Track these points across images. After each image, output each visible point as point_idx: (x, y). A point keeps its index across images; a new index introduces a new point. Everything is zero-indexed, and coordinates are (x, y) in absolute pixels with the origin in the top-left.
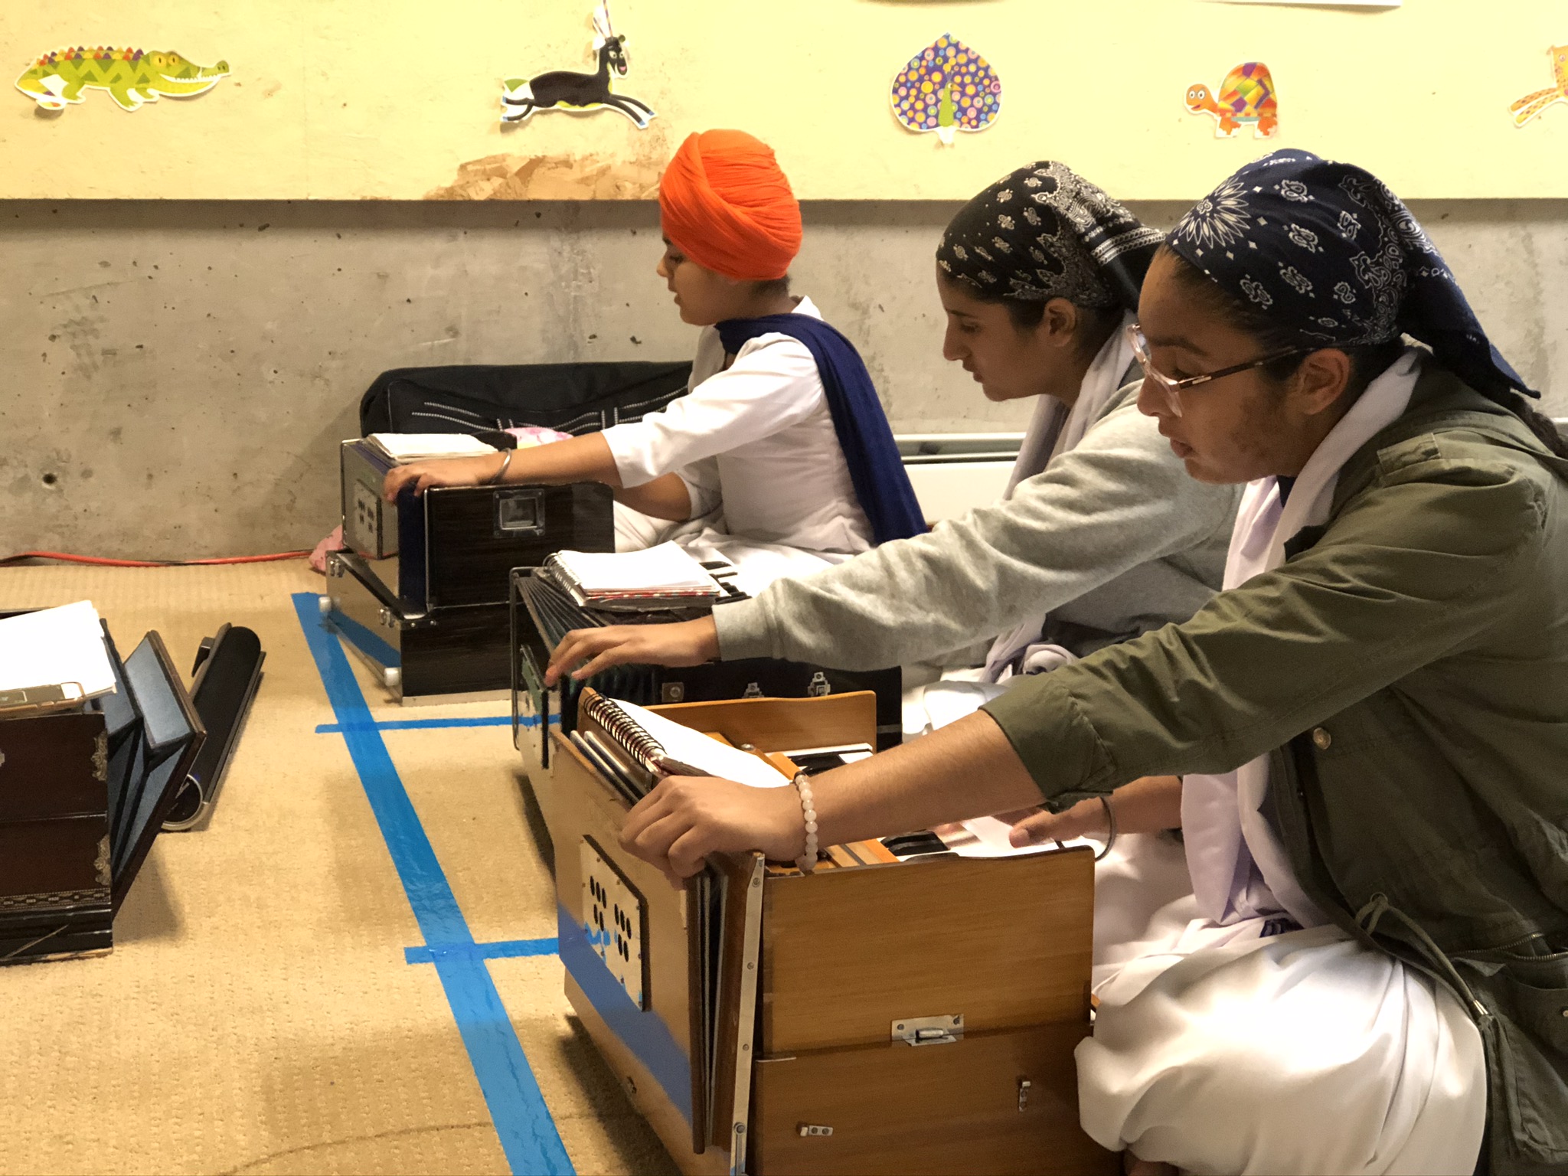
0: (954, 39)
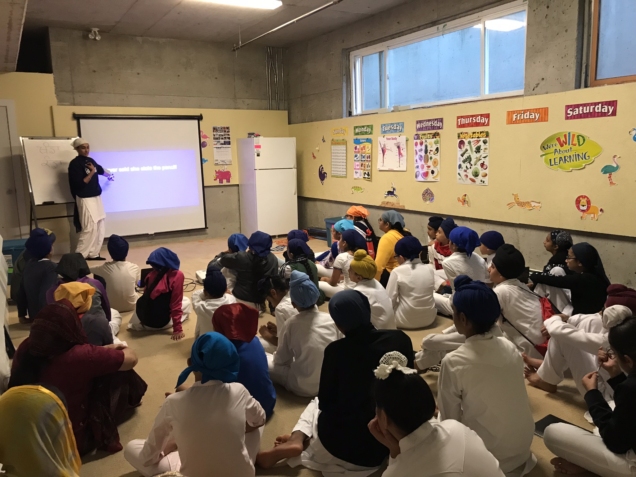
0: (429, 188)
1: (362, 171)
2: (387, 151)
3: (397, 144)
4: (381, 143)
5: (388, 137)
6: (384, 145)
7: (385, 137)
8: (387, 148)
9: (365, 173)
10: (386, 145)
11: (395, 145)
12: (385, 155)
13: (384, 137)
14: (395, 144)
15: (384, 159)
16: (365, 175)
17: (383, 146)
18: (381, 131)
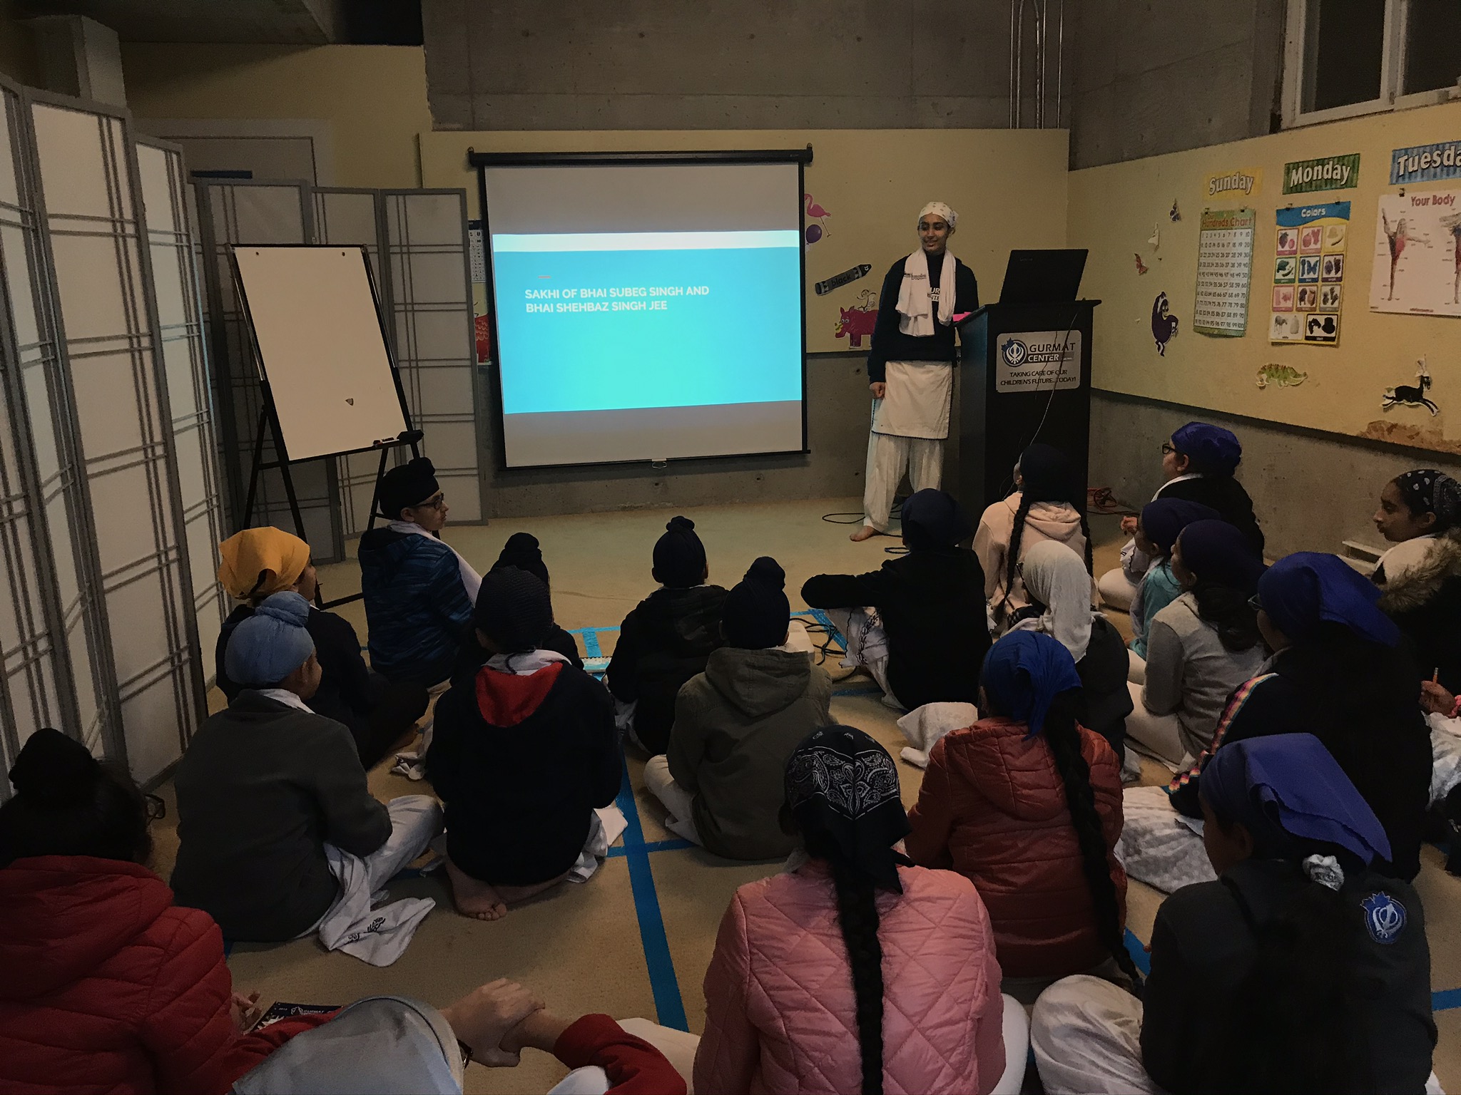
1: (1301, 317)
2: (1408, 244)
3: (1455, 219)
4: (1387, 217)
5: (1421, 196)
6: (1400, 224)
7: (1408, 196)
8: (1410, 233)
9: (1316, 322)
10: (1409, 225)
11: (1444, 223)
12: (1399, 261)
13: (1402, 195)
14: (1444, 219)
15: (1396, 274)
16: (1315, 328)
17: (1393, 228)
18: (1391, 175)
